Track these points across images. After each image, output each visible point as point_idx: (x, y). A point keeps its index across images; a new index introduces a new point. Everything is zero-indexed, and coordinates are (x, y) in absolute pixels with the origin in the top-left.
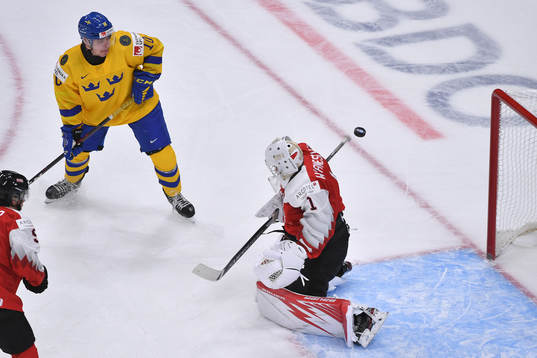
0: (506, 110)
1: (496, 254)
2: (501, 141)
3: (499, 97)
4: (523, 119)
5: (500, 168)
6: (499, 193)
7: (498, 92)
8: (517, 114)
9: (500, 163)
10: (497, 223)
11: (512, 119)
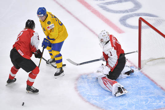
0: (143, 24)
1: (141, 68)
2: (142, 33)
3: (141, 20)
4: (148, 26)
5: (142, 41)
6: (142, 49)
7: (140, 18)
8: (146, 25)
9: (142, 40)
10: (141, 58)
11: (145, 26)
